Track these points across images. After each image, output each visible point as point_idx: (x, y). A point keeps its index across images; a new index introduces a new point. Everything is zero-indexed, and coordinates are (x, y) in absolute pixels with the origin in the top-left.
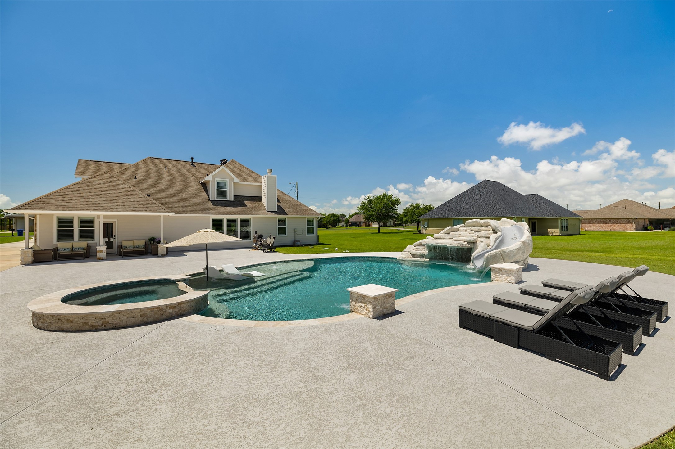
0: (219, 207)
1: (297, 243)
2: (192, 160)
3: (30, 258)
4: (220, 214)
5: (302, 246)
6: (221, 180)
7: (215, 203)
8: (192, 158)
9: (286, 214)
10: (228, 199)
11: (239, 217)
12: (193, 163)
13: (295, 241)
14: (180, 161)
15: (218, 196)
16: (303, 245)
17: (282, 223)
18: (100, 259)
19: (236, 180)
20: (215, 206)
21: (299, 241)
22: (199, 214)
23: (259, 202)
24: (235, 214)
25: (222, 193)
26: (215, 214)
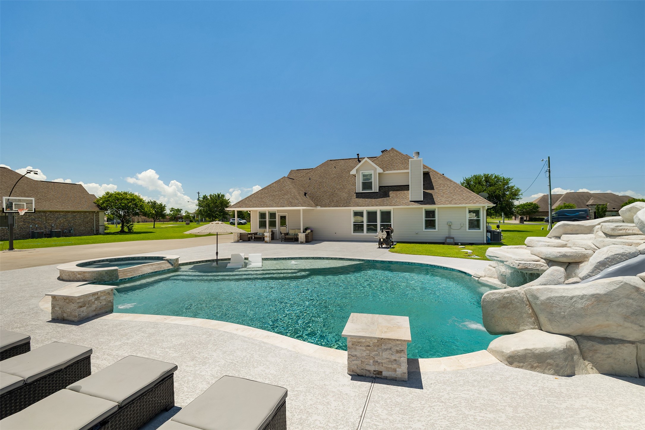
0: (361, 199)
1: (448, 241)
2: (358, 157)
3: (236, 238)
4: (358, 206)
5: (456, 244)
6: (367, 172)
7: (359, 195)
8: (358, 155)
9: (434, 203)
10: (373, 191)
11: (378, 209)
12: (360, 159)
13: (447, 238)
14: (350, 159)
15: (364, 188)
16: (460, 244)
17: (430, 214)
18: (266, 242)
19: (380, 170)
20: (357, 199)
21: (453, 238)
22: (340, 206)
23: (406, 192)
24: (373, 206)
25: (367, 185)
26: (354, 206)
